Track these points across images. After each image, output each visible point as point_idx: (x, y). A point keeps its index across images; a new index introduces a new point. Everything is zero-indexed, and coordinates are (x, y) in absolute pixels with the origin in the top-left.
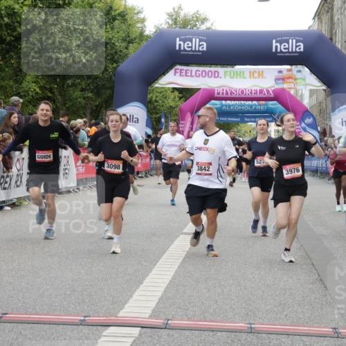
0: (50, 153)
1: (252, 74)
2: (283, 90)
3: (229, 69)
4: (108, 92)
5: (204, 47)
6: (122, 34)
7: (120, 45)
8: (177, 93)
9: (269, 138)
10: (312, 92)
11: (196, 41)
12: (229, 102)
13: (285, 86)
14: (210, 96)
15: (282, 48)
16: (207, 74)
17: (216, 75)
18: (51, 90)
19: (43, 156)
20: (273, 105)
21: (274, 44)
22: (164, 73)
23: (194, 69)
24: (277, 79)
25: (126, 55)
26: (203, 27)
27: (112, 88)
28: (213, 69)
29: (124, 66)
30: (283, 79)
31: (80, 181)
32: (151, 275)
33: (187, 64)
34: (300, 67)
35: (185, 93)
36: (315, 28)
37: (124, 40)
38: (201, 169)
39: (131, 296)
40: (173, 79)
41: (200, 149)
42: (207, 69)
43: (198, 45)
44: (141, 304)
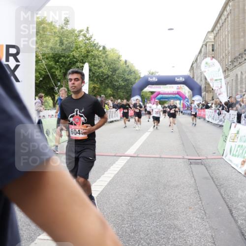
1: (170, 87)
2: (180, 92)
5: (157, 80)
7: (133, 80)
10: (189, 92)
13: (180, 90)
14: (159, 94)
15: (178, 80)
16: (157, 88)
17: (160, 88)
20: (177, 96)
21: (176, 79)
22: (146, 87)
24: (177, 88)
25: (135, 83)
26: (157, 74)
27: (131, 92)
28: (159, 86)
29: (134, 86)
30: (179, 88)
31: (121, 118)
34: (182, 85)
35: (152, 93)
37: (134, 78)
40: (148, 89)
42: (156, 86)
43: (155, 79)
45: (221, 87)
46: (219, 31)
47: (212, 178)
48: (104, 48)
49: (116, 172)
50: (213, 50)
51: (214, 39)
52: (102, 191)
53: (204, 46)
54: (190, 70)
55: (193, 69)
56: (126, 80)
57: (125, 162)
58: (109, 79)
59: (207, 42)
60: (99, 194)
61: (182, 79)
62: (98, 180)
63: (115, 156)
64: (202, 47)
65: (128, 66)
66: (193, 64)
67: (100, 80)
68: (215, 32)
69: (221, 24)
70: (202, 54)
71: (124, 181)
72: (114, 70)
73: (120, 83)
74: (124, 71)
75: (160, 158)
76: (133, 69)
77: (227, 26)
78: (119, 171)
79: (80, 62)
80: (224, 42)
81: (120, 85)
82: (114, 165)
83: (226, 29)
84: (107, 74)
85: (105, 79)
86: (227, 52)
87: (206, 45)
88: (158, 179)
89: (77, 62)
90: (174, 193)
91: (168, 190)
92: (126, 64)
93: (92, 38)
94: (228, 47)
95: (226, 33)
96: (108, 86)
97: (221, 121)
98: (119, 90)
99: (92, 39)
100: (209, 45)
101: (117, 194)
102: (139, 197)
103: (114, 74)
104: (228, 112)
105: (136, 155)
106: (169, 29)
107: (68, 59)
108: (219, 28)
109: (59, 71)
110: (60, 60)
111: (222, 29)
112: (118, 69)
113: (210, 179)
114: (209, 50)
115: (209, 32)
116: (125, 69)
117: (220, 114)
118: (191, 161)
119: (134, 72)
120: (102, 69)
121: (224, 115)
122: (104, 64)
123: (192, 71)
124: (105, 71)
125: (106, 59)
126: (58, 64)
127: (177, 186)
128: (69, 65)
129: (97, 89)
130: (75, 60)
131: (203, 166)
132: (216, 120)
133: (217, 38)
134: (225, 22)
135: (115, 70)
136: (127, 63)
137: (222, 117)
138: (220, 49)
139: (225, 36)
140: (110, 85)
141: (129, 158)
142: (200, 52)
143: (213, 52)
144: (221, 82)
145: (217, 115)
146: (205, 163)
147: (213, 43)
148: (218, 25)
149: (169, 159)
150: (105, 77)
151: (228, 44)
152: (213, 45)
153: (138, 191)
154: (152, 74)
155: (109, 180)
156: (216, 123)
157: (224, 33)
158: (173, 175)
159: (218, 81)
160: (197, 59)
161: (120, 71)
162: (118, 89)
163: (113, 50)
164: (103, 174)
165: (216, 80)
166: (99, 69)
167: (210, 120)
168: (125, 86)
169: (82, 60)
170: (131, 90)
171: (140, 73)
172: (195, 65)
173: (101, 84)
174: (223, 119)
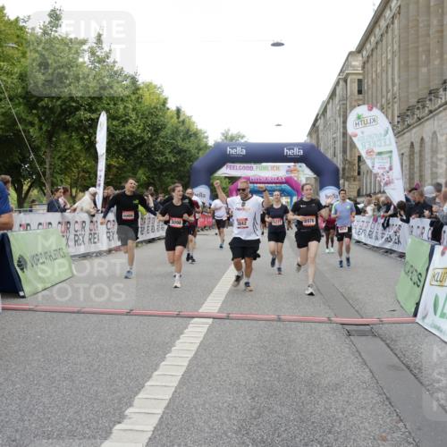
0: (132, 213)
1: (272, 168)
2: (291, 177)
3: (258, 165)
4: (187, 179)
5: (244, 152)
6: (195, 145)
7: (194, 151)
8: (227, 180)
9: (282, 205)
10: (307, 179)
11: (239, 149)
12: (258, 185)
13: (293, 175)
15: (290, 153)
16: (245, 168)
17: (251, 169)
18: (153, 179)
19: (127, 215)
20: (285, 186)
21: (286, 150)
22: (220, 167)
23: (238, 165)
24: (287, 171)
25: (198, 158)
26: (243, 141)
27: (189, 177)
28: (249, 165)
29: (196, 164)
30: (291, 171)
32: (217, 288)
33: (233, 162)
34: (300, 164)
35: (233, 180)
36: (308, 141)
37: (196, 148)
38: (239, 224)
39: (205, 300)
40: (225, 171)
41: (238, 209)
42: (246, 165)
43: (241, 151)
44: (212, 304)
45: (391, 169)
46: (372, 50)
47: (408, 367)
48: (134, 80)
49: (191, 355)
50: (360, 92)
51: (363, 67)
52: (172, 400)
53: (341, 83)
54: (310, 134)
55: (317, 131)
56: (180, 152)
57: (205, 330)
58: (144, 148)
59: (348, 74)
60: (167, 408)
61: (298, 152)
62: (156, 373)
63: (178, 316)
64: (337, 83)
65: (183, 122)
66: (316, 120)
67: (125, 150)
68: (364, 53)
69: (378, 37)
70: (337, 99)
71: (215, 376)
72: (156, 130)
73: (167, 158)
74: (176, 132)
75: (279, 320)
76: (193, 129)
77: (390, 41)
78: (197, 351)
79: (85, 110)
80: (384, 75)
81: (167, 162)
82: (183, 338)
83: (389, 48)
84: (142, 138)
85: (135, 148)
86: (390, 94)
87: (346, 81)
88: (290, 370)
89: (77, 109)
90: (336, 402)
91: (321, 397)
92: (178, 117)
93: (108, 58)
94: (393, 85)
95: (389, 56)
96: (141, 164)
97: (388, 240)
98: (164, 174)
99: (110, 60)
100: (352, 82)
101: (207, 406)
102: (260, 414)
103: (154, 137)
104: (407, 221)
105: (224, 315)
106: (274, 45)
107: (59, 103)
108: (373, 44)
109: (37, 127)
110: (39, 104)
111: (379, 47)
112: (164, 126)
113: (403, 370)
114: (351, 91)
115: (351, 54)
116: (177, 129)
117: (386, 226)
118: (348, 328)
119: (196, 134)
120: (129, 127)
121: (395, 228)
122: (134, 116)
123: (314, 136)
124: (138, 132)
125: (138, 106)
126: (34, 111)
127: (337, 386)
128: (60, 115)
129: (115, 170)
130: (74, 104)
131: (378, 340)
132: (377, 239)
133: (368, 66)
134: (387, 32)
135: (158, 130)
136: (181, 115)
137: (392, 233)
138: (374, 90)
139: (387, 62)
140: (145, 161)
141: (210, 321)
142: (333, 94)
143: (361, 96)
144: (391, 157)
145: (381, 227)
146: (380, 332)
147: (361, 77)
148: (372, 39)
149: (299, 324)
150: (136, 143)
151: (393, 80)
152: (360, 81)
153: (253, 398)
154: (232, 138)
155: (180, 372)
156: (377, 245)
157: (384, 55)
158: (320, 360)
159: (384, 156)
160: (325, 111)
161: (168, 131)
162: (161, 169)
163: (149, 86)
164: (163, 359)
165: (380, 154)
166: (123, 126)
167: (363, 238)
168: (176, 163)
169: (90, 105)
170: (188, 172)
171: (207, 137)
172: (320, 122)
173: (127, 158)
174: (394, 238)
